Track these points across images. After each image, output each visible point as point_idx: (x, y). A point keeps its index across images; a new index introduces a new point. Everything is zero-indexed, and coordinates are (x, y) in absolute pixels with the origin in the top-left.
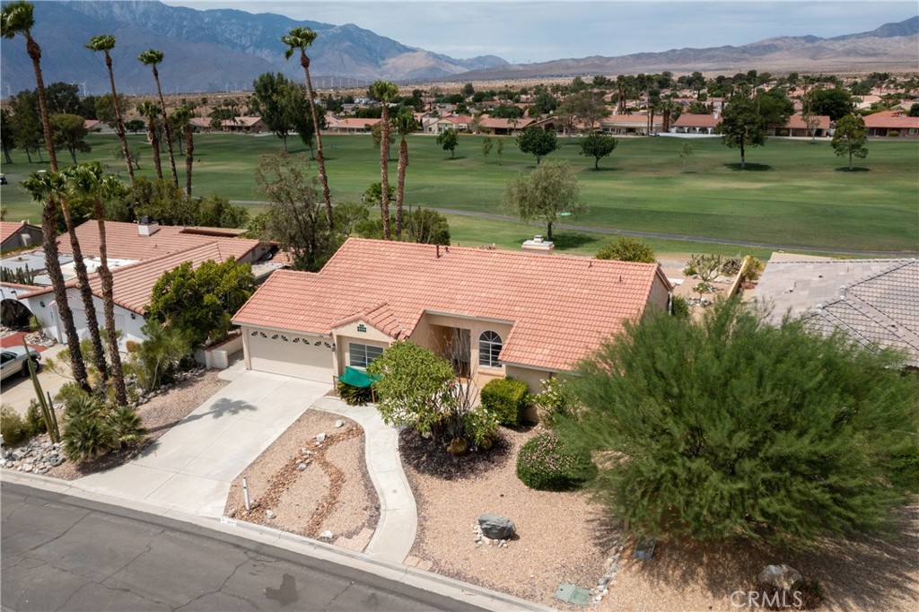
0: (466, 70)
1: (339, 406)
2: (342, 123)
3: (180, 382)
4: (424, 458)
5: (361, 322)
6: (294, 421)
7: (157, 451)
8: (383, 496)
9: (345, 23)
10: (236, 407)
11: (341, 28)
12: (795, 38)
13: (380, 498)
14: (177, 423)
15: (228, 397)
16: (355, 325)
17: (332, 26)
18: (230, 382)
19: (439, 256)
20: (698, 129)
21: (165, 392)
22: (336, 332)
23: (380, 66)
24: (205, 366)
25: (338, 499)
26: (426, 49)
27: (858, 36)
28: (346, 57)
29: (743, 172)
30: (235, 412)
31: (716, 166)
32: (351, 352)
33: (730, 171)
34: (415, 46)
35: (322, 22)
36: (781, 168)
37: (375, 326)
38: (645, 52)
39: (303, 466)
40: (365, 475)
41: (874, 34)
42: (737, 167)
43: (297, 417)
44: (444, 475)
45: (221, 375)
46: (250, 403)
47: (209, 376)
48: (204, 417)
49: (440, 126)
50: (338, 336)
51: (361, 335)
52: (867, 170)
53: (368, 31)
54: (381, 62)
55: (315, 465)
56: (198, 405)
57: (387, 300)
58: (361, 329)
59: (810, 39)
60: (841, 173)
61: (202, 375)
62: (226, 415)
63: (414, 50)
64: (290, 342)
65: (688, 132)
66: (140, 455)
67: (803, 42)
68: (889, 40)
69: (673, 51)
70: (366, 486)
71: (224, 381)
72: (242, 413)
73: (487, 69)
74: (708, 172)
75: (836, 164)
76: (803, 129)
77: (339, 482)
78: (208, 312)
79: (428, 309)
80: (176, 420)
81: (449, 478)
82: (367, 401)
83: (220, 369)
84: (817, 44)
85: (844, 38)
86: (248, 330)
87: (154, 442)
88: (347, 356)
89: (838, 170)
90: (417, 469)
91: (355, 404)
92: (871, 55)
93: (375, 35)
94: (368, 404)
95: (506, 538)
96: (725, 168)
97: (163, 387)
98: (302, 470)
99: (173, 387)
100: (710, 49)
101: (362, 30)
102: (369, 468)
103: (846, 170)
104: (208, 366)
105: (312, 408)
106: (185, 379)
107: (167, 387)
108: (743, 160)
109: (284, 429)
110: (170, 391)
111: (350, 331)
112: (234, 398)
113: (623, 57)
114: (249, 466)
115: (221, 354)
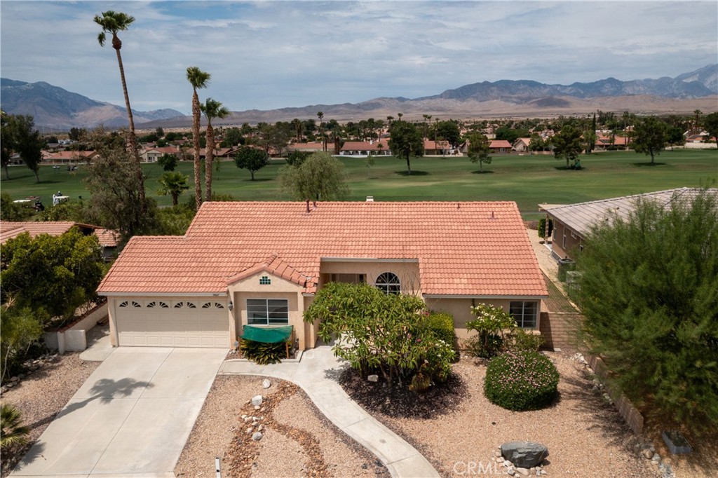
0: (149, 120)
1: (248, 367)
2: (55, 156)
3: (33, 371)
4: (388, 401)
5: (265, 274)
6: (208, 390)
7: (44, 453)
8: (376, 449)
9: (37, 81)
10: (127, 387)
11: (32, 85)
12: (391, 98)
13: (374, 452)
14: (54, 417)
15: (109, 377)
16: (257, 279)
17: (25, 83)
18: (100, 362)
19: (309, 211)
20: (360, 152)
21: (17, 385)
22: (232, 289)
23: (72, 117)
24: (57, 351)
25: (326, 462)
26: (112, 103)
27: (431, 98)
28: (40, 109)
29: (411, 177)
30: (128, 393)
31: (390, 174)
32: (249, 309)
33: (400, 176)
34: (102, 101)
35: (15, 80)
36: (435, 173)
37: (281, 277)
38: (290, 107)
39: (256, 434)
40: (335, 430)
41: (441, 96)
42: (405, 173)
43: (210, 385)
44: (421, 415)
45: (85, 356)
46: (139, 379)
47: (66, 360)
48: (89, 403)
49: (150, 156)
50: (235, 292)
51: (265, 288)
52: (492, 172)
53: (60, 88)
54: (72, 114)
55: (269, 431)
56: (72, 393)
57: (275, 253)
58: (265, 281)
59: (401, 99)
60: (476, 175)
61: (56, 360)
62: (117, 398)
63: (102, 104)
64: (172, 309)
65: (353, 154)
66: (21, 463)
67: (397, 101)
68: (451, 101)
69: (310, 106)
70: (345, 441)
71: (92, 362)
72: (138, 392)
73: (167, 119)
74: (386, 177)
75: (470, 169)
76: (432, 150)
77: (313, 445)
78: (60, 287)
79: (324, 256)
80: (52, 413)
81: (427, 417)
82: (281, 357)
83: (80, 351)
84: (406, 103)
85: (422, 99)
86: (115, 301)
87: (33, 443)
88: (244, 315)
89: (473, 173)
90: (386, 414)
91: (267, 362)
92: (441, 111)
93: (65, 91)
94: (282, 360)
95: (539, 465)
96: (396, 175)
97: (14, 379)
98: (258, 439)
99: (26, 378)
100: (336, 106)
101: (54, 87)
102: (334, 422)
103: (479, 172)
104: (61, 349)
105: (221, 374)
106: (39, 367)
107: (18, 378)
108: (409, 168)
109: (202, 401)
110: (23, 383)
111: (252, 286)
112: (117, 377)
113: (274, 111)
114: (184, 448)
115: (77, 334)
